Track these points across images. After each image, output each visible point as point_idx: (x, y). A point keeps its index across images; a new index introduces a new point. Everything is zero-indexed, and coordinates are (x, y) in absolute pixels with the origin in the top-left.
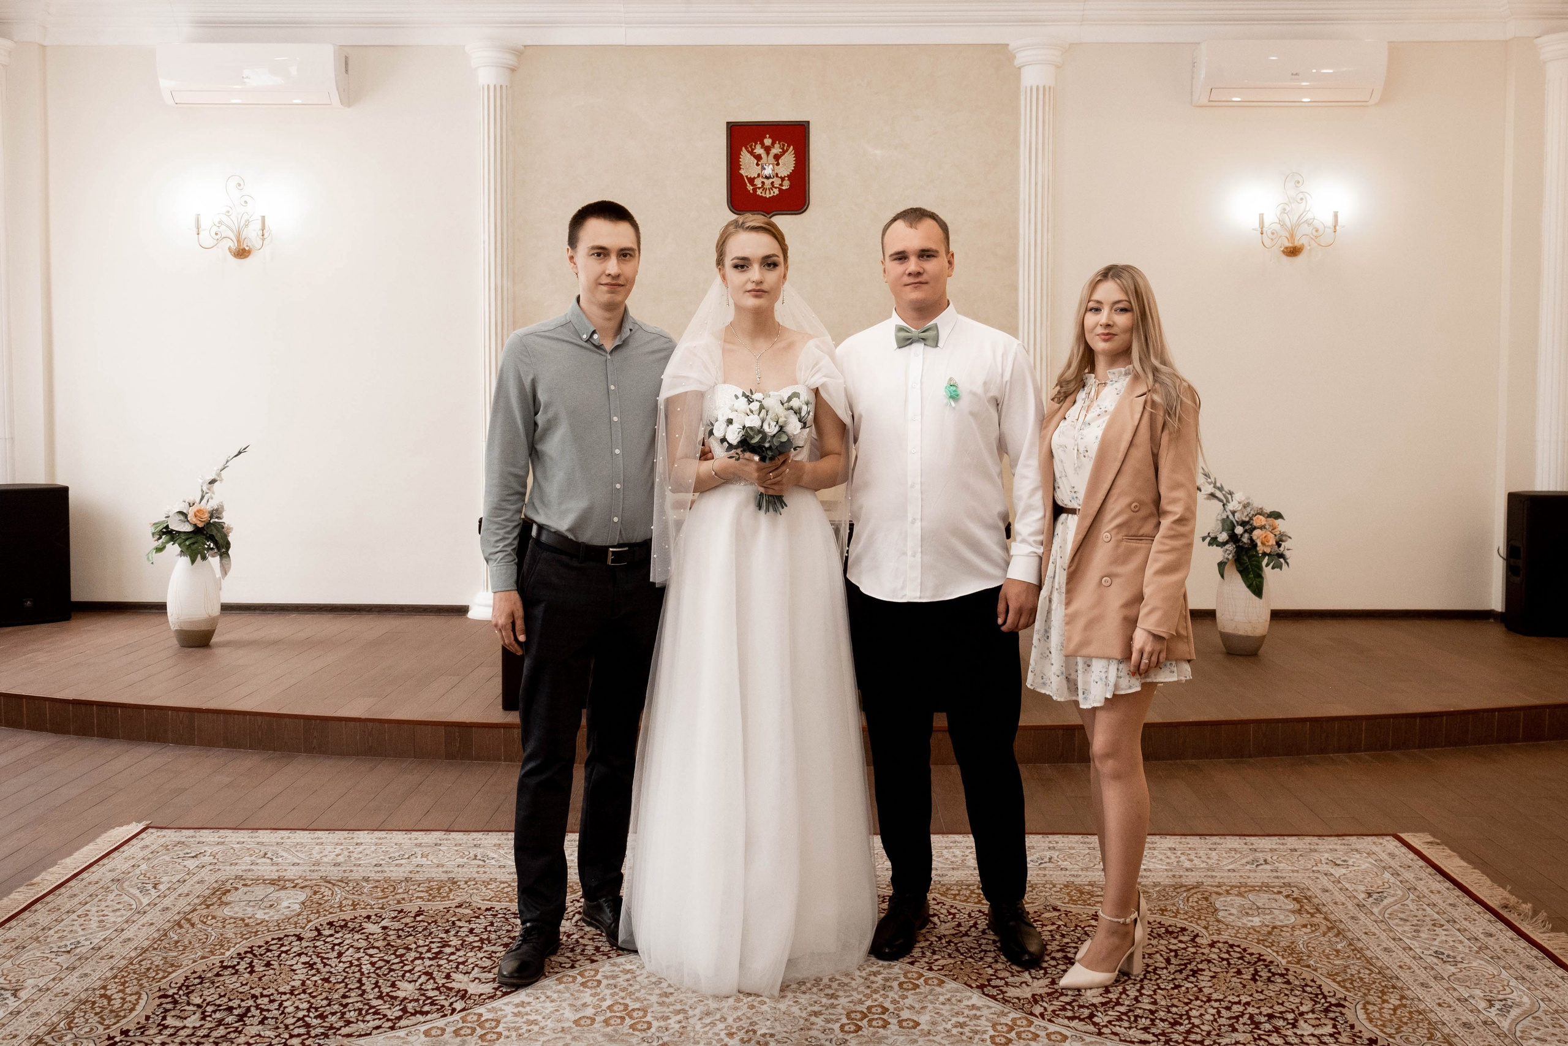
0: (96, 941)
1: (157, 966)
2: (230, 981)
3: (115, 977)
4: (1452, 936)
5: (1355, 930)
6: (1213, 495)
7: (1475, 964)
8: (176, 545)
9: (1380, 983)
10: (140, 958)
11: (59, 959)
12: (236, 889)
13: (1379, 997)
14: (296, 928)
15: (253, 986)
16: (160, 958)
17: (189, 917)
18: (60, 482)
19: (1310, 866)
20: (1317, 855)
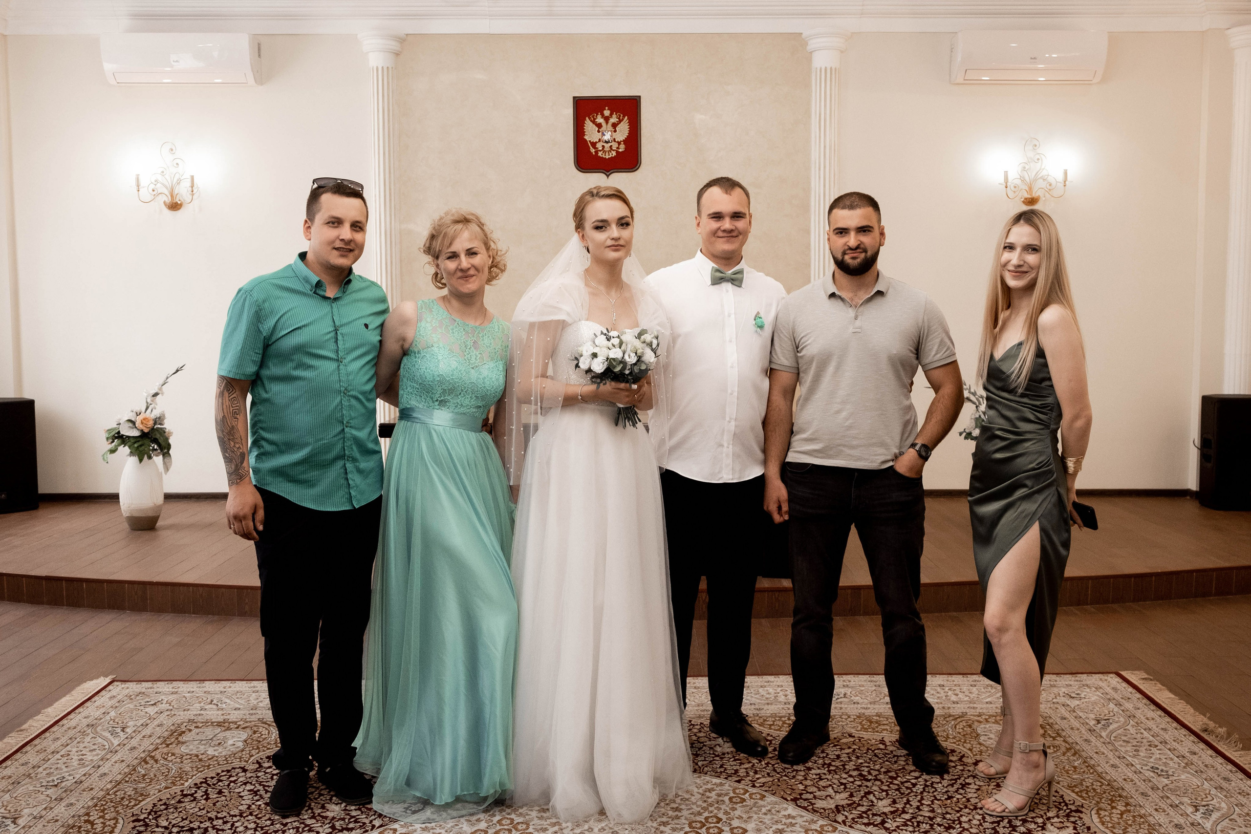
0: (78, 776)
1: (129, 796)
2: (190, 807)
3: (96, 805)
4: (1165, 754)
5: (1089, 751)
7: (1183, 777)
8: (127, 447)
9: (1109, 793)
10: (115, 789)
11: (49, 792)
12: (190, 730)
13: (1108, 804)
14: (241, 761)
15: (209, 810)
16: (131, 789)
17: (153, 754)
18: (27, 395)
19: (1051, 699)
20: (1055, 690)
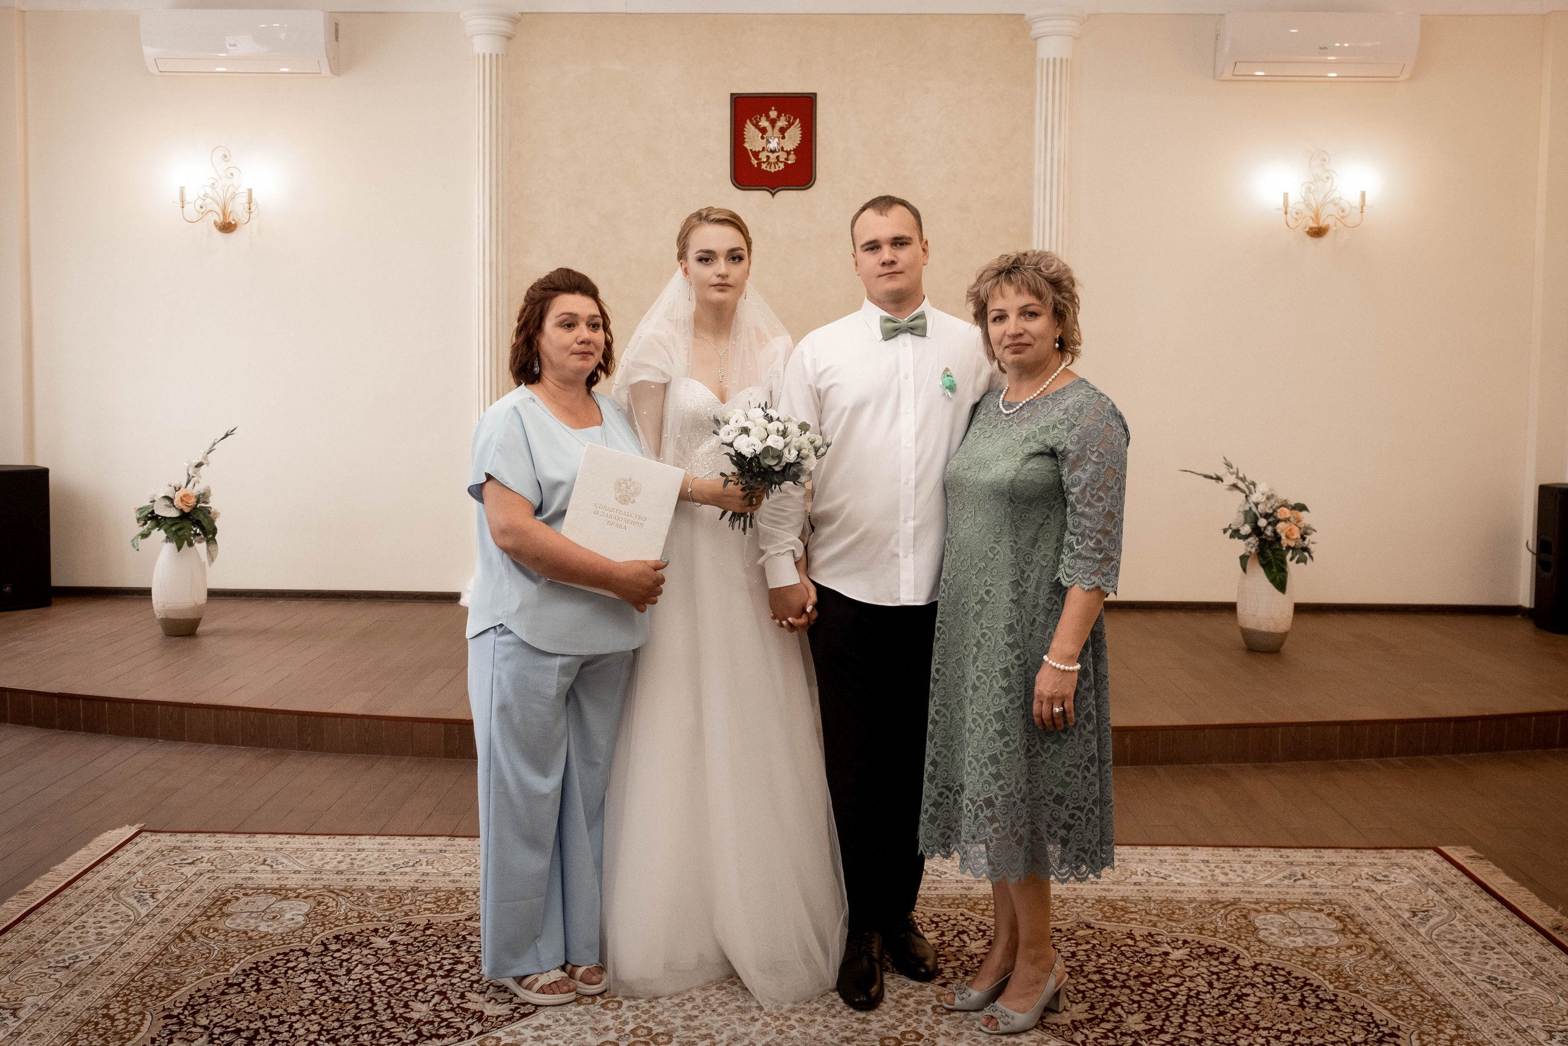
0: (95, 956)
1: (160, 983)
2: (237, 1001)
3: (117, 995)
4: (1504, 959)
5: (1403, 953)
6: (1235, 486)
7: (1531, 991)
8: (162, 531)
9: (1433, 1011)
10: (141, 974)
11: (58, 975)
12: (237, 899)
13: (1434, 1027)
14: (301, 941)
15: (261, 1005)
16: (162, 974)
17: (190, 929)
18: (40, 463)
19: (1350, 882)
20: (1356, 870)
